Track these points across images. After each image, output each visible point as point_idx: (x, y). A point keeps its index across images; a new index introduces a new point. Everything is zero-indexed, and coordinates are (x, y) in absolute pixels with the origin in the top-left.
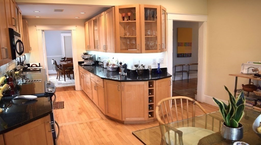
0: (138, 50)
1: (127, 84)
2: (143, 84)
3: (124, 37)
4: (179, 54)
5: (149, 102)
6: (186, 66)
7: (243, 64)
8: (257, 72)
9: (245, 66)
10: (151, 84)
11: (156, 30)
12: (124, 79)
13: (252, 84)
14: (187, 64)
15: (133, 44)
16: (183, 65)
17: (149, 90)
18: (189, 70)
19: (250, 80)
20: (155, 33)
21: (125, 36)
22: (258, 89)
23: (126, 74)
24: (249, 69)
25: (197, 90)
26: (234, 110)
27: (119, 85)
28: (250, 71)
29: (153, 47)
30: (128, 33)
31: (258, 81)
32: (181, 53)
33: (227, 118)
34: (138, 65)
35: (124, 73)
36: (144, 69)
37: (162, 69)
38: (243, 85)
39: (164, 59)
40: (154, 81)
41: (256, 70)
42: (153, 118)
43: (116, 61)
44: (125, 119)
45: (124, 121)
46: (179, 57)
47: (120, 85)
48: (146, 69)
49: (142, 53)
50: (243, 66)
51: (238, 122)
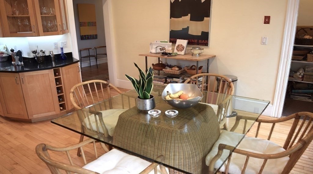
0: (34, 32)
1: (27, 75)
2: (48, 73)
3: (13, 17)
4: (83, 36)
5: (58, 93)
6: (93, 50)
7: (151, 44)
8: (164, 51)
9: (153, 45)
10: (56, 73)
11: (53, 7)
12: (20, 69)
13: (161, 62)
14: (94, 48)
15: (25, 26)
16: (89, 49)
17: (55, 79)
18: (97, 54)
19: (159, 58)
20: (53, 10)
21: (13, 15)
22: (166, 67)
23: (22, 63)
24: (157, 48)
25: (108, 75)
26: (145, 83)
27: (16, 77)
28: (159, 51)
29: (53, 28)
30: (17, 12)
31: (166, 59)
32: (85, 35)
33: (140, 92)
34: (36, 51)
35: (19, 62)
36: (44, 55)
37: (66, 54)
38: (153, 65)
39: (67, 42)
40: (60, 68)
41: (163, 49)
42: (66, 110)
43: (4, 47)
44: (33, 116)
45: (31, 119)
46: (83, 39)
47: (18, 77)
48: (47, 55)
49: (39, 36)
50: (151, 46)
51: (150, 94)
